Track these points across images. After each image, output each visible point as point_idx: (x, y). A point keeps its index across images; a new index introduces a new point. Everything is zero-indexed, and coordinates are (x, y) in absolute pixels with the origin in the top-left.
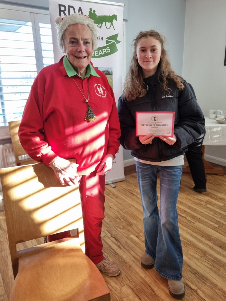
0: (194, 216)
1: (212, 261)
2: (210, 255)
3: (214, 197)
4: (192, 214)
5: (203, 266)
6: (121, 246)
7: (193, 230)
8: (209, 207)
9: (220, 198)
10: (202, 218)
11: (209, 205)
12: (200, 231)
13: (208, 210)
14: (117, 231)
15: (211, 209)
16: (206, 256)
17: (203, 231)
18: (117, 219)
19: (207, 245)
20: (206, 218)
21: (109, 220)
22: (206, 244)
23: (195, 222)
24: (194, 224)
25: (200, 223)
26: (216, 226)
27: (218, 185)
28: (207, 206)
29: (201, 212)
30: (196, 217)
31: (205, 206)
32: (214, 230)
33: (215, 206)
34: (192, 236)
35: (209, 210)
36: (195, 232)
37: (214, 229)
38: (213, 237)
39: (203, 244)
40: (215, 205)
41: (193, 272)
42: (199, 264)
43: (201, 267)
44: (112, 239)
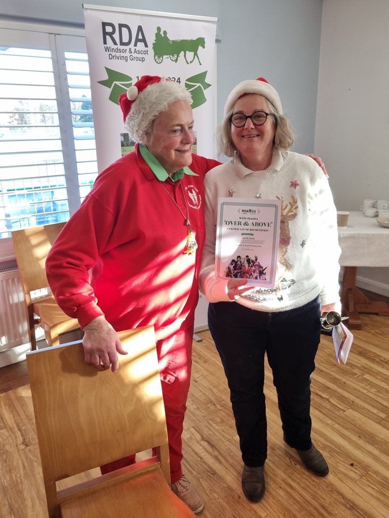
0: (342, 396)
1: (380, 483)
2: (376, 473)
3: (375, 360)
4: (339, 393)
5: (364, 493)
6: (220, 457)
7: (342, 424)
8: (368, 378)
9: (386, 361)
10: (357, 401)
11: (368, 375)
12: (355, 426)
13: (366, 386)
14: (211, 428)
15: (371, 382)
16: (369, 474)
17: (360, 425)
18: (208, 404)
19: (370, 453)
20: (364, 401)
21: (195, 406)
22: (367, 451)
23: (346, 407)
24: (345, 413)
25: (354, 410)
26: (383, 415)
27: (379, 334)
28: (365, 376)
29: (355, 389)
30: (347, 398)
31: (361, 377)
32: (379, 423)
33: (379, 377)
34: (343, 436)
35: (369, 384)
36: (347, 429)
37: (380, 421)
38: (378, 437)
39: (363, 452)
40: (377, 374)
41: (349, 507)
42: (357, 490)
43: (362, 496)
44: (203, 445)
